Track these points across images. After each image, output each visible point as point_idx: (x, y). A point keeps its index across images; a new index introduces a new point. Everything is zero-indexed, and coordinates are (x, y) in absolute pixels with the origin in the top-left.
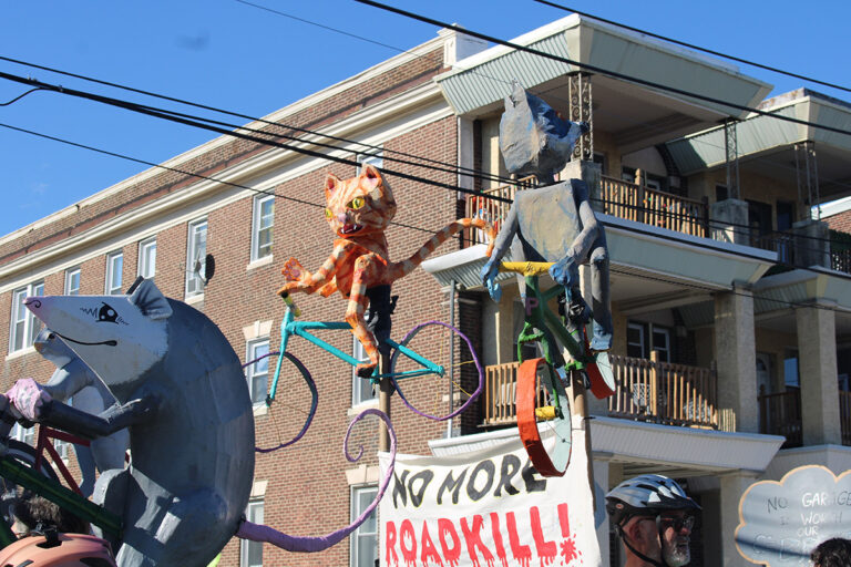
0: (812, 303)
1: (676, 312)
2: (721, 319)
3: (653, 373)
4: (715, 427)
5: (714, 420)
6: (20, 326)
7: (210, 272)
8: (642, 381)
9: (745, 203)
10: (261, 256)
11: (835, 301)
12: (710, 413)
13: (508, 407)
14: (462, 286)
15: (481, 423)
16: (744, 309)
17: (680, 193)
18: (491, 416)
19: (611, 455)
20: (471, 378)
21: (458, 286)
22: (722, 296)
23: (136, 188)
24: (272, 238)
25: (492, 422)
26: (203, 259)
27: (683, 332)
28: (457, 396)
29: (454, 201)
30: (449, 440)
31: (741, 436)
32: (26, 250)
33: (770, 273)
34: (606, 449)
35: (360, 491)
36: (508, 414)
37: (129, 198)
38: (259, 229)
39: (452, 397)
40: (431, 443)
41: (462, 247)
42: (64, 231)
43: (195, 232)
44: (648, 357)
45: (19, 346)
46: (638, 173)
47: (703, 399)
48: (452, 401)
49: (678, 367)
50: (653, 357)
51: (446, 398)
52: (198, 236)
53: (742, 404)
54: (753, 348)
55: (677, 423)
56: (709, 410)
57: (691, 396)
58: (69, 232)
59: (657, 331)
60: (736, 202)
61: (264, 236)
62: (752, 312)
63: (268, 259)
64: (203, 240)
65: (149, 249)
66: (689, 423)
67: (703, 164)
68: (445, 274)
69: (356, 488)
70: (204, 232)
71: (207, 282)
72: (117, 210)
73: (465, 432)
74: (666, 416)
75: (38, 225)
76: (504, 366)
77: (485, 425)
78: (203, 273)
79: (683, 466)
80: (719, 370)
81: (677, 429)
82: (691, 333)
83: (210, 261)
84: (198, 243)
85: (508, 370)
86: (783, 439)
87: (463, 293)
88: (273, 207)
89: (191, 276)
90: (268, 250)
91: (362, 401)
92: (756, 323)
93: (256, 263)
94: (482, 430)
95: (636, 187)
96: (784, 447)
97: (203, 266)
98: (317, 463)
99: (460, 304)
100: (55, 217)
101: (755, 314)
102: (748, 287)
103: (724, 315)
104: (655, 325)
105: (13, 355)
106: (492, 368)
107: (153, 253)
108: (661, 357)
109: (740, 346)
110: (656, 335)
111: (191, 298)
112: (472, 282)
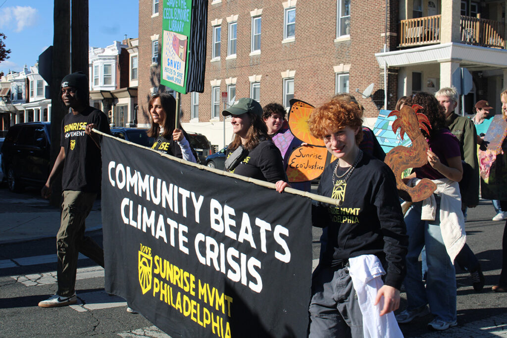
3: (478, 24)
4: (503, 48)
5: (502, 45)
8: (470, 27)
12: (501, 42)
13: (411, 39)
15: (398, 46)
18: (403, 43)
19: (461, 60)
20: (395, 26)
25: (403, 45)
27: (484, 5)
28: (388, 34)
30: (385, 53)
34: (459, 57)
35: (340, 75)
36: (411, 42)
39: (386, 34)
40: (376, 54)
44: (476, 16)
47: (498, 35)
48: (386, 36)
49: (488, 21)
50: (478, 16)
51: (383, 35)
55: (486, 46)
56: (500, 40)
57: (493, 36)
66: (490, 46)
69: (338, 74)
73: (391, 50)
74: (482, 43)
76: (410, 20)
77: (400, 46)
80: (506, 22)
81: (485, 48)
82: (487, 5)
85: (412, 22)
91: (341, 35)
94: (398, 49)
98: (320, 63)
104: (472, 2)
106: (404, 21)
108: (481, 16)
110: (472, 6)
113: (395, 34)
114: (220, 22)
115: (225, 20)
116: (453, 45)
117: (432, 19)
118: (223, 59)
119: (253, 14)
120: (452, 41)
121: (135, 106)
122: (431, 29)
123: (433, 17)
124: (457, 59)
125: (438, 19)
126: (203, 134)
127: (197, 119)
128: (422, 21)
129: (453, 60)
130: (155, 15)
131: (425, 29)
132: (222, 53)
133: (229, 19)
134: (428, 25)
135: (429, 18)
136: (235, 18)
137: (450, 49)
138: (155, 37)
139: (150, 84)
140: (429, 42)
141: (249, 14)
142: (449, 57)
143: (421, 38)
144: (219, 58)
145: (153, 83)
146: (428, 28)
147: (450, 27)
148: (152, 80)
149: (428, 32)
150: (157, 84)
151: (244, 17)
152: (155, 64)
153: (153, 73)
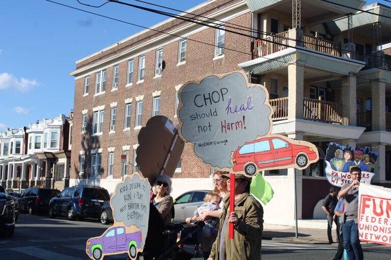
1: (328, 83)
2: (344, 86)
3: (320, 104)
4: (341, 124)
5: (341, 121)
6: (99, 85)
7: (164, 67)
8: (315, 107)
9: (355, 44)
10: (181, 61)
11: (386, 80)
12: (339, 119)
14: (253, 73)
16: (353, 82)
17: (330, 40)
19: (304, 132)
21: (251, 73)
22: (345, 77)
24: (185, 55)
26: (161, 62)
27: (330, 90)
29: (250, 42)
31: (350, 127)
32: (100, 59)
33: (363, 69)
34: (302, 130)
37: (136, 41)
38: (181, 52)
41: (253, 59)
42: (114, 52)
43: (158, 53)
44: (318, 98)
45: (98, 92)
46: (316, 33)
47: (337, 114)
49: (328, 102)
50: (320, 98)
52: (160, 54)
53: (351, 116)
54: (355, 96)
55: (327, 122)
56: (339, 118)
57: (333, 113)
58: (115, 53)
59: (321, 89)
60: (351, 44)
61: (183, 54)
62: (355, 83)
63: (184, 62)
64: (161, 55)
65: (142, 59)
66: (332, 122)
67: (339, 30)
68: (246, 69)
70: (162, 53)
71: (162, 71)
72: (131, 45)
74: (324, 120)
75: (104, 50)
78: (161, 67)
79: (329, 137)
80: (343, 103)
81: (327, 124)
82: (333, 91)
83: (164, 62)
84: (160, 57)
86: (365, 128)
87: (253, 75)
88: (186, 44)
89: (157, 68)
90: (184, 59)
92: (357, 87)
93: (180, 64)
95: (315, 38)
96: (365, 131)
97: (161, 65)
99: (252, 79)
100: (110, 47)
101: (357, 84)
102: (355, 74)
103: (346, 84)
104: (320, 88)
105: (96, 95)
107: (144, 60)
108: (322, 99)
109: (351, 95)
110: (320, 91)
111: (157, 76)
112: (256, 71)
114: (130, 100)
115: (134, 99)
116: (296, 121)
117: (282, 100)
118: (132, 130)
119: (154, 94)
120: (296, 118)
121: (69, 167)
122: (282, 108)
123: (283, 99)
124: (301, 132)
125: (287, 100)
127: (112, 176)
128: (275, 102)
129: (297, 132)
130: (86, 94)
131: (278, 108)
132: (132, 125)
133: (137, 99)
134: (280, 105)
135: (281, 99)
136: (142, 97)
137: (294, 123)
138: (85, 112)
139: (81, 147)
140: (280, 118)
141: (151, 94)
142: (294, 130)
143: (275, 115)
144: (129, 129)
145: (83, 146)
146: (280, 107)
147: (295, 106)
148: (83, 144)
149: (280, 110)
150: (86, 147)
151: (149, 98)
152: (83, 132)
153: (84, 138)
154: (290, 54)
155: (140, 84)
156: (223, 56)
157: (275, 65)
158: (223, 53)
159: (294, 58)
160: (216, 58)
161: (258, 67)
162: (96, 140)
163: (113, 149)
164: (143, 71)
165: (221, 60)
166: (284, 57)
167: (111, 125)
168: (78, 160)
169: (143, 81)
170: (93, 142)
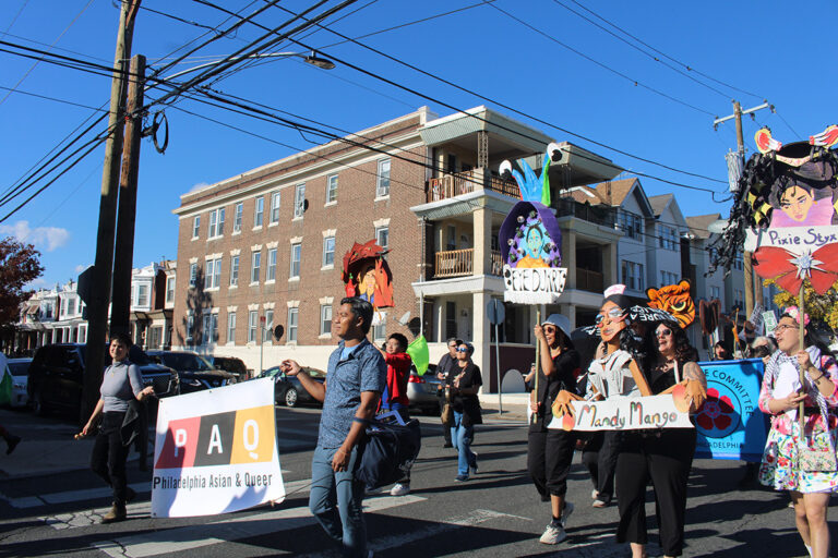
0: (567, 230)
6: (213, 227)
7: (306, 207)
10: (331, 201)
11: (576, 231)
13: (446, 270)
15: (434, 276)
18: (438, 274)
19: (492, 291)
20: (431, 257)
21: (426, 218)
23: (263, 171)
24: (336, 193)
25: (438, 276)
26: (303, 200)
28: (424, 265)
29: (424, 182)
30: (421, 283)
32: (216, 194)
36: (446, 273)
37: (267, 173)
38: (330, 189)
40: (413, 284)
41: (427, 202)
42: (236, 186)
43: (299, 189)
45: (213, 235)
48: (422, 267)
51: (419, 265)
52: (301, 191)
58: (237, 187)
61: (332, 192)
63: (335, 202)
64: (303, 193)
65: (276, 196)
68: (419, 213)
70: (303, 190)
71: (305, 212)
72: (261, 178)
73: (427, 280)
75: (222, 183)
76: (444, 253)
78: (303, 207)
83: (306, 202)
84: (300, 194)
85: (446, 255)
87: (427, 221)
88: (337, 180)
89: (297, 208)
90: (333, 199)
93: (328, 204)
94: (434, 280)
95: (501, 180)
97: (303, 204)
99: (426, 226)
100: (231, 180)
105: (210, 239)
106: (439, 253)
107: (278, 198)
111: (297, 218)
112: (432, 217)
113: (430, 265)
114: (259, 247)
115: (265, 246)
116: (485, 277)
117: (465, 253)
118: (262, 284)
119: (293, 241)
120: (484, 273)
121: (169, 327)
122: (465, 262)
123: (466, 250)
124: (489, 290)
125: (471, 252)
126: (240, 358)
127: (233, 343)
128: (455, 254)
129: (485, 291)
130: (195, 238)
131: (458, 261)
132: (262, 278)
133: (269, 246)
134: (462, 258)
135: (463, 251)
136: (276, 244)
137: (482, 280)
138: (194, 260)
139: (187, 306)
140: (462, 274)
141: (289, 241)
142: (482, 289)
143: (455, 270)
144: (257, 283)
145: (189, 306)
146: (462, 261)
147: (482, 260)
148: (188, 302)
149: (461, 264)
150: (193, 306)
151: (284, 244)
152: (192, 286)
153: (190, 296)
154: (476, 198)
155: (272, 228)
156: (388, 197)
157: (457, 211)
158: (387, 192)
159: (482, 202)
160: (378, 199)
161: (436, 212)
162: (208, 297)
163: (235, 309)
164: (277, 212)
165: (386, 201)
166: (470, 200)
167: (232, 278)
168: (182, 322)
169: (277, 223)
170: (203, 300)
